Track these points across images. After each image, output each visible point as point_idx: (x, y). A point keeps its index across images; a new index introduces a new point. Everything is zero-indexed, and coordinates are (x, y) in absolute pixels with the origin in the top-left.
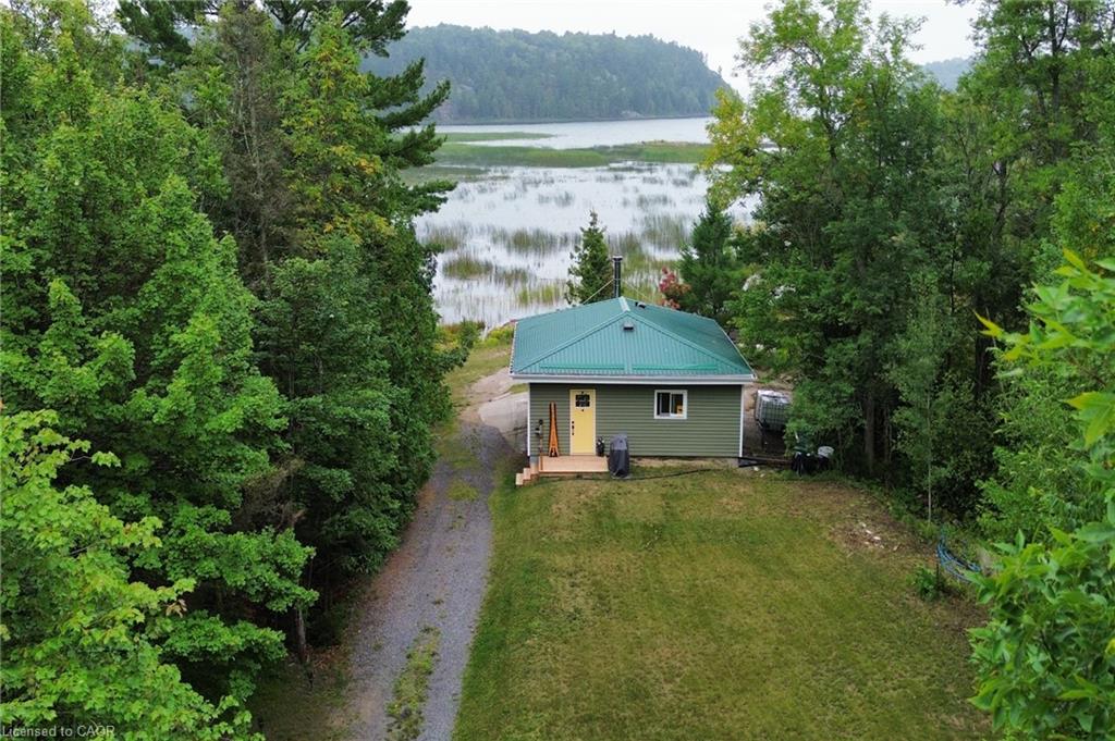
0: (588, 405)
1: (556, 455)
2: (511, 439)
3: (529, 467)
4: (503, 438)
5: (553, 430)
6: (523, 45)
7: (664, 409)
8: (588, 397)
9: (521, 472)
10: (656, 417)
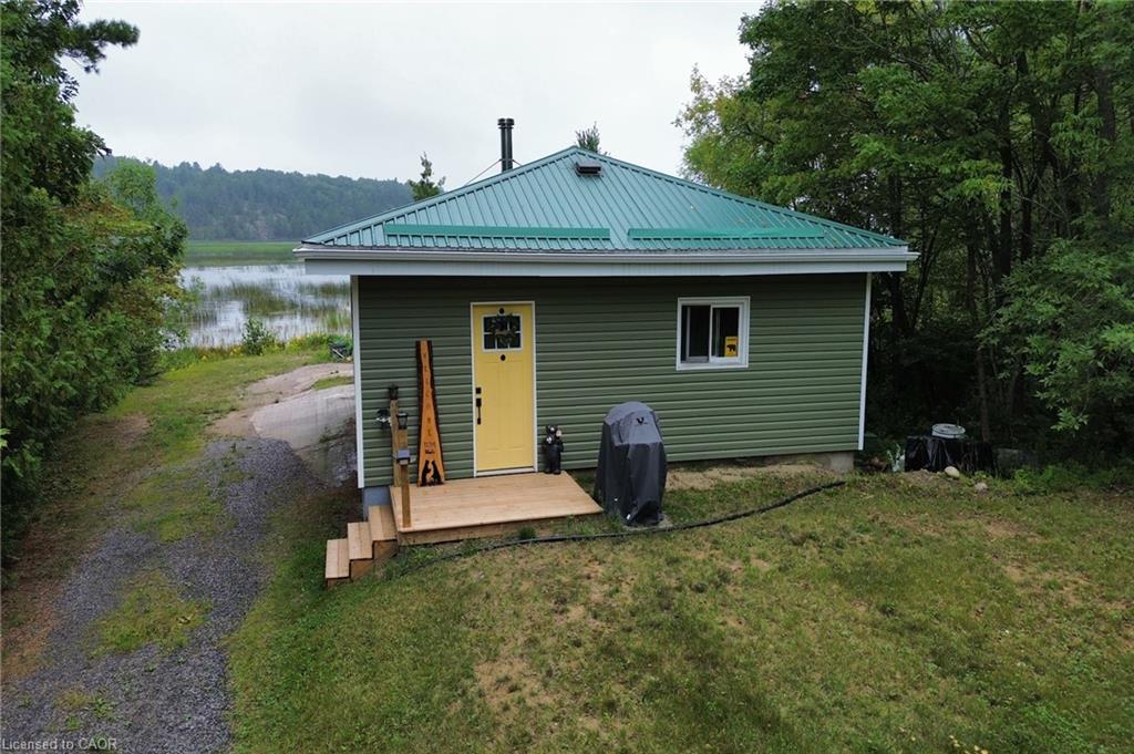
0: (516, 343)
1: (437, 481)
2: (317, 461)
3: (361, 517)
4: (298, 459)
5: (429, 413)
6: (326, 185)
7: (697, 348)
8: (515, 322)
9: (343, 534)
10: (680, 366)
